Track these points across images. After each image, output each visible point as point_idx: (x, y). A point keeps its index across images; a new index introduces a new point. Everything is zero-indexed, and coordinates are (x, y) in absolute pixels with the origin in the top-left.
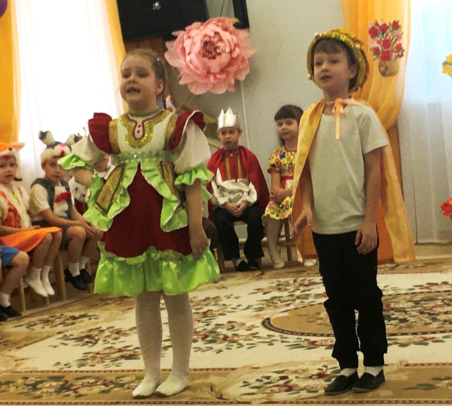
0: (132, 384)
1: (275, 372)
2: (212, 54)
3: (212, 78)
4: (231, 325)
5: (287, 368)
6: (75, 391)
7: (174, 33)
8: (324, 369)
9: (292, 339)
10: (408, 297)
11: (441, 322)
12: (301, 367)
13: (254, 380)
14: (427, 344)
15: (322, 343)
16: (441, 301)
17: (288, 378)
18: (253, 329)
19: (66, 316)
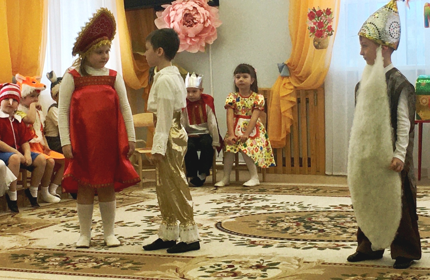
0: (117, 263)
1: (224, 262)
2: (190, 23)
3: (188, 41)
5: (234, 260)
6: (74, 265)
7: (163, 6)
8: (262, 262)
9: (238, 238)
10: (325, 214)
11: (350, 234)
12: (244, 259)
13: (208, 267)
14: (339, 249)
15: (260, 243)
16: (350, 218)
17: (234, 267)
18: (209, 229)
19: (68, 210)
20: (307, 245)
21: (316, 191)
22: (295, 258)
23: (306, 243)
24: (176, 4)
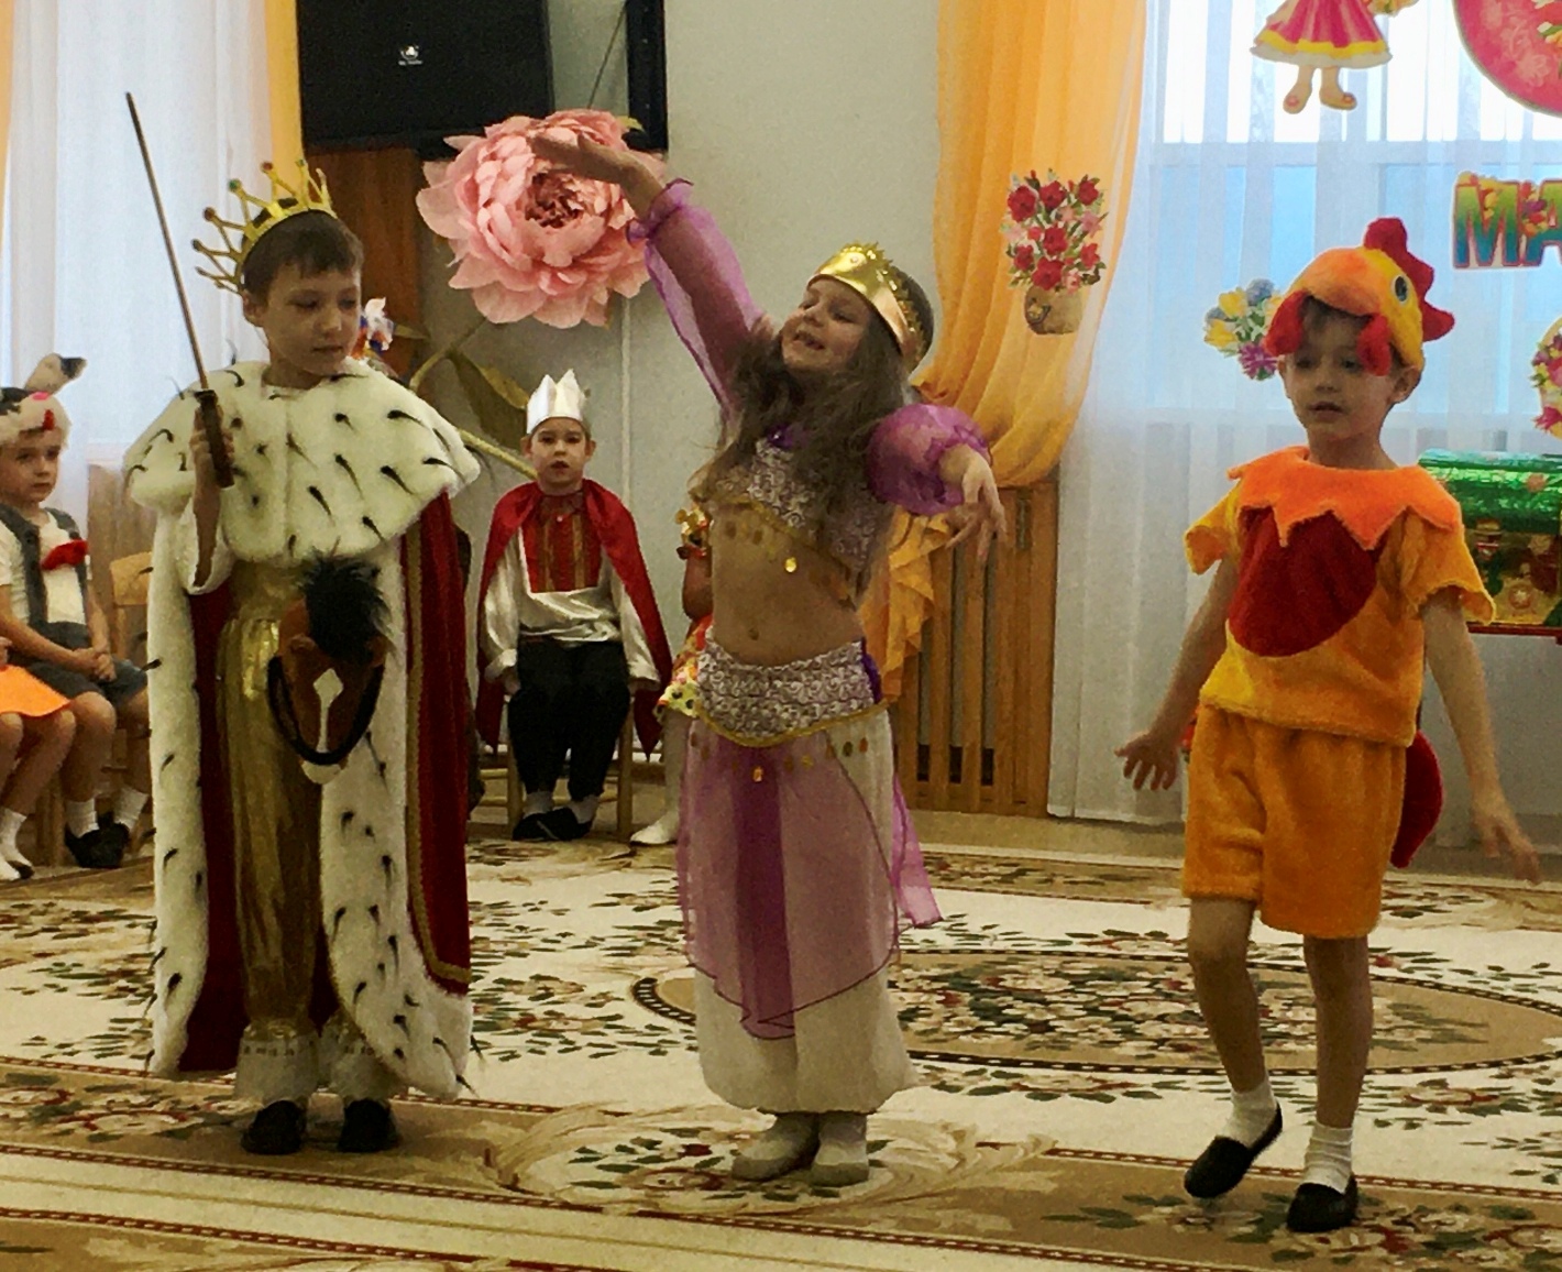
1: (673, 1131)
2: (553, 214)
3: (544, 281)
4: (543, 988)
5: (707, 1124)
6: (88, 1122)
7: (451, 141)
10: (1053, 963)
11: (1151, 1044)
13: (611, 1149)
14: (1109, 1100)
16: (1146, 983)
17: (709, 1153)
18: (608, 1004)
19: (63, 910)
20: (989, 1079)
21: (1013, 878)
22: (945, 1127)
23: (984, 1071)
24: (504, 135)
